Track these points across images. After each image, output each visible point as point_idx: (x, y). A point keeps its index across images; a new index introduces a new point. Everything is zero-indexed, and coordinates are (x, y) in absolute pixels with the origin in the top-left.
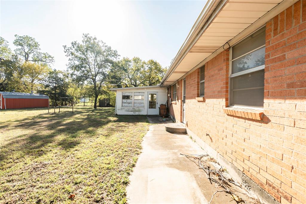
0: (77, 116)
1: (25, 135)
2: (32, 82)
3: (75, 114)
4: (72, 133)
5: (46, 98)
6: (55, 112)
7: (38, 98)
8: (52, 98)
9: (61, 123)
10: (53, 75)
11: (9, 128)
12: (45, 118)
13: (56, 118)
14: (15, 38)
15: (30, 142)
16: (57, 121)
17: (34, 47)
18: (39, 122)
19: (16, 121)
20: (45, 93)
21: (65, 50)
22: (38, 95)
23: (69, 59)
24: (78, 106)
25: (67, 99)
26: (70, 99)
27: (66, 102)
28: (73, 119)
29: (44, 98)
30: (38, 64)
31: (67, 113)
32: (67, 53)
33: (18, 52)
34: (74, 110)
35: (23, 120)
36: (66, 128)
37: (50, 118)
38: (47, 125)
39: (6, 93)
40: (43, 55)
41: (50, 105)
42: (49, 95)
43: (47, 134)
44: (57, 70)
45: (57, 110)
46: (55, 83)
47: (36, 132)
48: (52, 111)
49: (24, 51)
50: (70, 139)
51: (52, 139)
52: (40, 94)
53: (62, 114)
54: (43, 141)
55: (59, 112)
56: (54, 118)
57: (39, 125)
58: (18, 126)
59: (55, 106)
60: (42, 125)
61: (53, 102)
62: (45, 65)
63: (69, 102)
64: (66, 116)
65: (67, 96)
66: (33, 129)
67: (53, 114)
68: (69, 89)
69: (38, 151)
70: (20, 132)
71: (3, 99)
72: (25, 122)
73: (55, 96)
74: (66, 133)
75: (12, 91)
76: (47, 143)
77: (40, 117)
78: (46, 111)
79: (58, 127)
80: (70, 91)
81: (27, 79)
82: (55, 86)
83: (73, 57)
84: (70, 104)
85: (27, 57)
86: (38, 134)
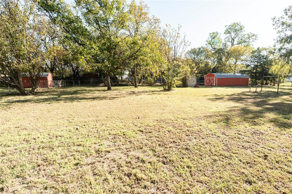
0: (285, 97)
1: (237, 107)
2: (236, 63)
3: (282, 95)
4: (283, 114)
5: (247, 77)
6: (256, 91)
7: (240, 77)
8: (252, 77)
9: (266, 102)
10: (256, 54)
11: (225, 100)
12: (248, 95)
13: (259, 97)
14: (225, 29)
15: (243, 113)
16: (261, 99)
17: (240, 31)
18: (244, 98)
19: (227, 95)
20: (246, 73)
21: (274, 23)
22: (240, 75)
23: (277, 32)
24: (283, 86)
25: (268, 79)
26: (273, 78)
27: (267, 81)
28: (281, 100)
29: (245, 77)
30: (241, 47)
31: (270, 92)
32: (276, 25)
33: (227, 40)
34: (279, 90)
35: (231, 95)
36: (274, 108)
37: (253, 96)
38: (252, 102)
39: (218, 74)
40: (246, 36)
41: (250, 84)
42: (249, 74)
43: (256, 110)
44: (261, 48)
45: (259, 89)
46: (257, 62)
47: (245, 106)
48: (253, 89)
49: (231, 37)
50: (281, 119)
51: (262, 115)
52: (242, 74)
53: (264, 93)
54: (254, 115)
55: (261, 91)
56: (257, 97)
57: (245, 101)
58: (230, 99)
59: (254, 85)
60: (248, 101)
61: (252, 81)
62: (247, 46)
63: (272, 81)
64: (271, 96)
65: (270, 75)
66: (241, 103)
67: (254, 92)
68: (273, 67)
69: (252, 121)
70: (232, 104)
71: (216, 78)
72: (233, 97)
73: (256, 75)
74: (275, 113)
75: (222, 72)
76: (258, 117)
77: (243, 94)
78: (247, 90)
79: (264, 105)
80: (274, 69)
81: (232, 61)
82: (257, 65)
83: (283, 27)
84: (273, 84)
85: (233, 42)
86: (247, 108)
